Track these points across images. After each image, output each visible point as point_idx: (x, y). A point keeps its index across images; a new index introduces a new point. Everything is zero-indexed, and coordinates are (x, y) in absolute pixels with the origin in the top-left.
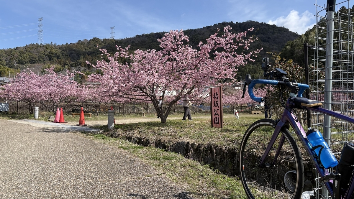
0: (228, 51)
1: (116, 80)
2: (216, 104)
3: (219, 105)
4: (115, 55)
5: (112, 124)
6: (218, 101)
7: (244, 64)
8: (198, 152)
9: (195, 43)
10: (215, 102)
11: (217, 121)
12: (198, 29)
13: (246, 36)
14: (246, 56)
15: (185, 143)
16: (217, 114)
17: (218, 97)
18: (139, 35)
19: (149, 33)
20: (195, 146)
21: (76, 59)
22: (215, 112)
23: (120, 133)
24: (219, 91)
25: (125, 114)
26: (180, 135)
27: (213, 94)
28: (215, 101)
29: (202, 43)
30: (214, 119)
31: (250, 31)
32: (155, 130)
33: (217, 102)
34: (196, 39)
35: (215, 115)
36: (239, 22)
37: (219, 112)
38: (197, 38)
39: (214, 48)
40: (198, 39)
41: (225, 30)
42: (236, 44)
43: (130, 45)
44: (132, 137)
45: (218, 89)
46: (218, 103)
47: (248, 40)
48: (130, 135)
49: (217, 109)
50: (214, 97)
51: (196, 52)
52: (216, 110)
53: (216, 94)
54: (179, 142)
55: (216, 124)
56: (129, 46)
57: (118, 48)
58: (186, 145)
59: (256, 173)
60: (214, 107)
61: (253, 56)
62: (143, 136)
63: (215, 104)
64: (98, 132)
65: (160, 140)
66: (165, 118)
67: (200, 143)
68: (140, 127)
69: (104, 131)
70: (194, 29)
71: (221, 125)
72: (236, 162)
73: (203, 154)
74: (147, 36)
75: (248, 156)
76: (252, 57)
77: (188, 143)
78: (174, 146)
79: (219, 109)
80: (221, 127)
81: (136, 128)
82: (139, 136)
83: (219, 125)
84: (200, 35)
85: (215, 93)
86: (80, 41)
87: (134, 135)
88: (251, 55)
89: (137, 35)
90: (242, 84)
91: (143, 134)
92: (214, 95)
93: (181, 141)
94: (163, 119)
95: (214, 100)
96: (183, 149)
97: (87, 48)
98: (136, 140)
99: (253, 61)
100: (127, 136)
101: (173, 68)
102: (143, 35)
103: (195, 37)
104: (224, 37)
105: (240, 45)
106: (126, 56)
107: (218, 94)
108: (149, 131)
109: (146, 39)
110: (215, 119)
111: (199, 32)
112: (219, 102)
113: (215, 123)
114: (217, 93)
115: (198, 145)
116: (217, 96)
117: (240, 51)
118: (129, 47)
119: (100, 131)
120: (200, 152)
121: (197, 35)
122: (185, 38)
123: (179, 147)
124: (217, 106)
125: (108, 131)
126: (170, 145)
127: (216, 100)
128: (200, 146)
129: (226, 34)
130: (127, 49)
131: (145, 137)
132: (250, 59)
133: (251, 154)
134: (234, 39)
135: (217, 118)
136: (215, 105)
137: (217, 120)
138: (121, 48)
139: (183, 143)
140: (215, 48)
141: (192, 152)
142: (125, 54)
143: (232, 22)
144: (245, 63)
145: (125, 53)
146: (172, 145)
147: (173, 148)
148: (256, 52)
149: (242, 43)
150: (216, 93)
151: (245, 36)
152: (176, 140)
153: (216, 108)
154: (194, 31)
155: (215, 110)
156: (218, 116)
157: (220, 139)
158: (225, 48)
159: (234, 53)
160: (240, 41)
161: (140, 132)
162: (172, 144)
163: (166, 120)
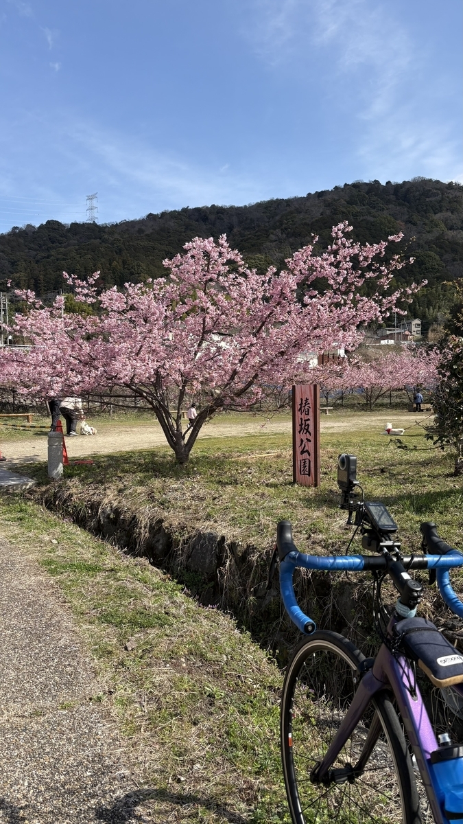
0: (340, 291)
1: (59, 367)
2: (305, 426)
3: (311, 429)
4: (54, 304)
5: (58, 467)
6: (309, 420)
7: (380, 319)
8: (244, 567)
9: (286, 232)
10: (303, 422)
11: (307, 467)
12: (296, 200)
13: (384, 253)
14: (384, 300)
15: (216, 537)
16: (306, 452)
17: (311, 410)
18: (155, 213)
19: (179, 208)
20: (239, 549)
21: (7, 271)
22: (303, 445)
23: (74, 490)
24: (311, 396)
25: (114, 412)
26: (209, 510)
27: (298, 401)
28: (301, 419)
29: (275, 270)
30: (299, 463)
31: (393, 241)
32: (155, 490)
33: (307, 422)
34: (291, 222)
35: (302, 452)
36: (393, 181)
37: (310, 446)
38: (293, 221)
39: (307, 279)
40: (295, 224)
41: (336, 233)
42: (360, 272)
43: (99, 272)
44: (99, 503)
45: (310, 391)
46: (308, 425)
47: (391, 264)
48: (96, 498)
49: (307, 439)
50: (300, 409)
51: (266, 285)
52: (305, 441)
53: (304, 402)
54: (204, 534)
55: (304, 474)
56: (97, 275)
57: (71, 279)
58: (218, 544)
59: (374, 649)
60: (300, 432)
61: (403, 300)
62: (126, 504)
63: (303, 426)
64: (22, 486)
65: (161, 521)
66: (185, 450)
67: (252, 541)
68: (122, 475)
69: (39, 485)
70: (285, 198)
71: (316, 480)
72: (329, 608)
73: (256, 573)
74: (173, 215)
75: (359, 599)
76: (399, 304)
77: (223, 538)
78: (191, 542)
79: (312, 438)
80: (316, 485)
81: (114, 479)
82: (115, 504)
83: (310, 479)
84: (300, 212)
85: (302, 400)
86: (15, 228)
87: (106, 501)
88: (399, 300)
89: (151, 214)
90: (398, 331)
91: (126, 497)
92: (301, 405)
93: (209, 531)
94: (182, 454)
95: (300, 416)
96: (212, 555)
97: (32, 245)
98: (109, 515)
99: (402, 313)
100: (88, 501)
101: (204, 328)
102: (163, 214)
103: (289, 217)
104: (332, 250)
105: (369, 275)
106: (90, 300)
107: (309, 401)
108: (140, 489)
109: (172, 224)
110: (302, 464)
111: (297, 206)
112: (311, 423)
113: (302, 473)
114: (307, 399)
115: (245, 547)
116: (306, 407)
117: (370, 289)
118: (97, 277)
119: (27, 485)
120: (250, 567)
121: (291, 213)
122: (233, 257)
123: (202, 545)
124: (307, 431)
125: (46, 484)
126: (181, 539)
127: (303, 416)
128: (250, 549)
129: (336, 244)
130: (91, 281)
131: (129, 509)
132: (396, 307)
133: (365, 595)
134: (355, 259)
135: (307, 461)
136: (301, 429)
137: (307, 465)
138: (76, 279)
139: (211, 537)
140: (311, 280)
141: (230, 565)
142: (86, 295)
143: (377, 182)
144: (383, 315)
145: (86, 291)
146: (187, 540)
147: (189, 547)
148: (410, 292)
149: (374, 271)
150: (304, 399)
151: (381, 252)
152: (198, 525)
153: (304, 437)
154: (285, 204)
155: (302, 441)
156: (308, 457)
157: (300, 532)
158: (331, 282)
159: (355, 295)
160: (371, 265)
161: (120, 491)
162: (186, 536)
163: (188, 456)
